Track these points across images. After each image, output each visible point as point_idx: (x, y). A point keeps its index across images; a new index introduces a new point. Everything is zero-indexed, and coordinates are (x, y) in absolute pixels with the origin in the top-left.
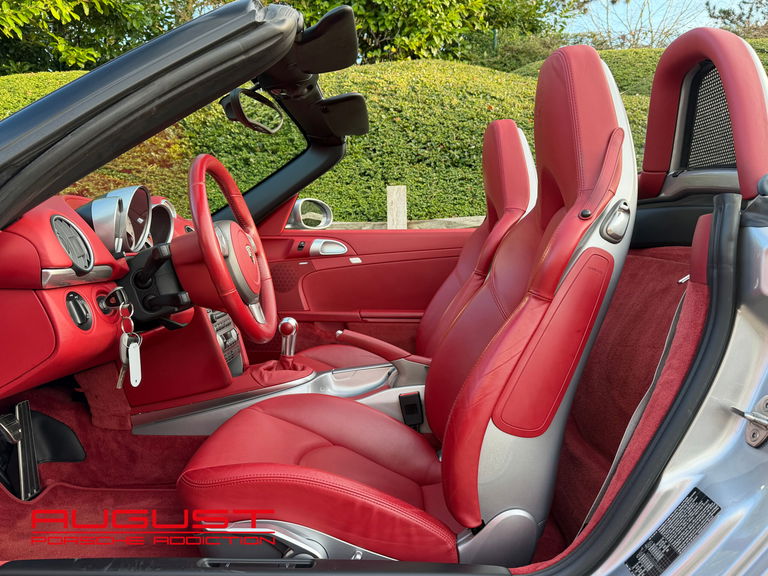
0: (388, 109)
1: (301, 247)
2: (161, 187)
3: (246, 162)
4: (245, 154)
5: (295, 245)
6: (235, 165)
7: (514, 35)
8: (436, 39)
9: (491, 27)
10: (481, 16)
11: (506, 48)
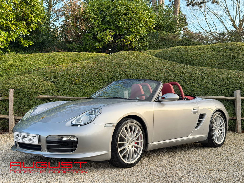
2: (76, 90)
3: (93, 84)
4: (92, 82)
6: (91, 85)
7: (165, 33)
8: (138, 36)
9: (156, 30)
10: (153, 28)
11: (161, 38)
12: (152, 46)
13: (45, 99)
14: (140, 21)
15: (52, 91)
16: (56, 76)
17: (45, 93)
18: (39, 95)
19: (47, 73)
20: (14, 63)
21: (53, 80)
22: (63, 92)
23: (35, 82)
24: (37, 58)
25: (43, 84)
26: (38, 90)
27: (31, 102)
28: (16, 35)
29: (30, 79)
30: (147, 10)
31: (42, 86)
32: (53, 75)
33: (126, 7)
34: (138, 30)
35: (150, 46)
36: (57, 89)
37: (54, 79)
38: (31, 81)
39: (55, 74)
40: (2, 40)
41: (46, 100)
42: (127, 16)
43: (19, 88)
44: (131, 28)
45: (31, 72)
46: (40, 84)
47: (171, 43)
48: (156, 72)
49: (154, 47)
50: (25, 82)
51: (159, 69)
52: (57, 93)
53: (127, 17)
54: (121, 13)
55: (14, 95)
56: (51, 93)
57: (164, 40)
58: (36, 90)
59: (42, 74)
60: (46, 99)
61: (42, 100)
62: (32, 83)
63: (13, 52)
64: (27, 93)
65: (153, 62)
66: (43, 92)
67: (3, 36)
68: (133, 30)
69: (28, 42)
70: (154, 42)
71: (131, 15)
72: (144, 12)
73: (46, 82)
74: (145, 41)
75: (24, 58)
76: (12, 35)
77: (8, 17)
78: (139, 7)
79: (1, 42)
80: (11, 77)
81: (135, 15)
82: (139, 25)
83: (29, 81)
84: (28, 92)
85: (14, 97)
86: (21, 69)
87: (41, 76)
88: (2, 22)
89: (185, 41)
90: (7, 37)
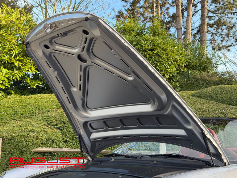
7: (197, 72)
8: (166, 75)
9: (187, 69)
10: (183, 66)
11: (193, 78)
12: (183, 87)
13: (45, 153)
14: (168, 58)
15: (56, 142)
16: (64, 121)
17: (46, 145)
18: (37, 147)
19: (52, 117)
20: (12, 105)
21: (59, 126)
22: (72, 143)
23: (34, 128)
24: (43, 99)
25: (45, 131)
26: (37, 139)
27: (26, 157)
28: (20, 73)
29: (27, 125)
30: (176, 46)
31: (44, 134)
32: (60, 119)
33: (152, 43)
34: (166, 68)
35: (180, 88)
36: (64, 139)
37: (61, 124)
38: (28, 127)
39: (63, 118)
40: (3, 78)
41: (47, 154)
42: (153, 51)
43: (10, 137)
44: (158, 65)
45: (32, 115)
46: (41, 132)
47: (207, 84)
48: (201, 115)
49: (186, 88)
50: (20, 128)
51: (205, 111)
52: (63, 144)
53: (153, 53)
54: (146, 48)
55: (1, 147)
56: (55, 144)
57: (197, 80)
58: (34, 140)
59: (45, 119)
60: (47, 152)
61: (42, 155)
62: (30, 130)
63: (17, 94)
64: (20, 145)
65: (194, 102)
66: (43, 142)
67: (4, 73)
68: (160, 68)
69: (36, 82)
70: (185, 82)
71: (158, 51)
72: (173, 48)
73: (49, 128)
74: (174, 82)
75: (27, 99)
76: (15, 73)
77: (11, 51)
78: (167, 43)
79: (2, 81)
80: (4, 122)
81: (162, 51)
82: (168, 62)
83: (25, 127)
84: (21, 142)
85: (2, 150)
86: (20, 112)
87: (44, 120)
88: (4, 56)
89: (224, 81)
90: (9, 75)
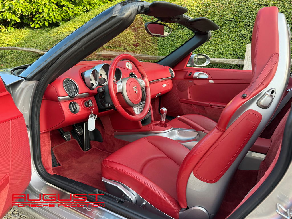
0: (261, 5)
1: (190, 75)
5: (188, 73)
